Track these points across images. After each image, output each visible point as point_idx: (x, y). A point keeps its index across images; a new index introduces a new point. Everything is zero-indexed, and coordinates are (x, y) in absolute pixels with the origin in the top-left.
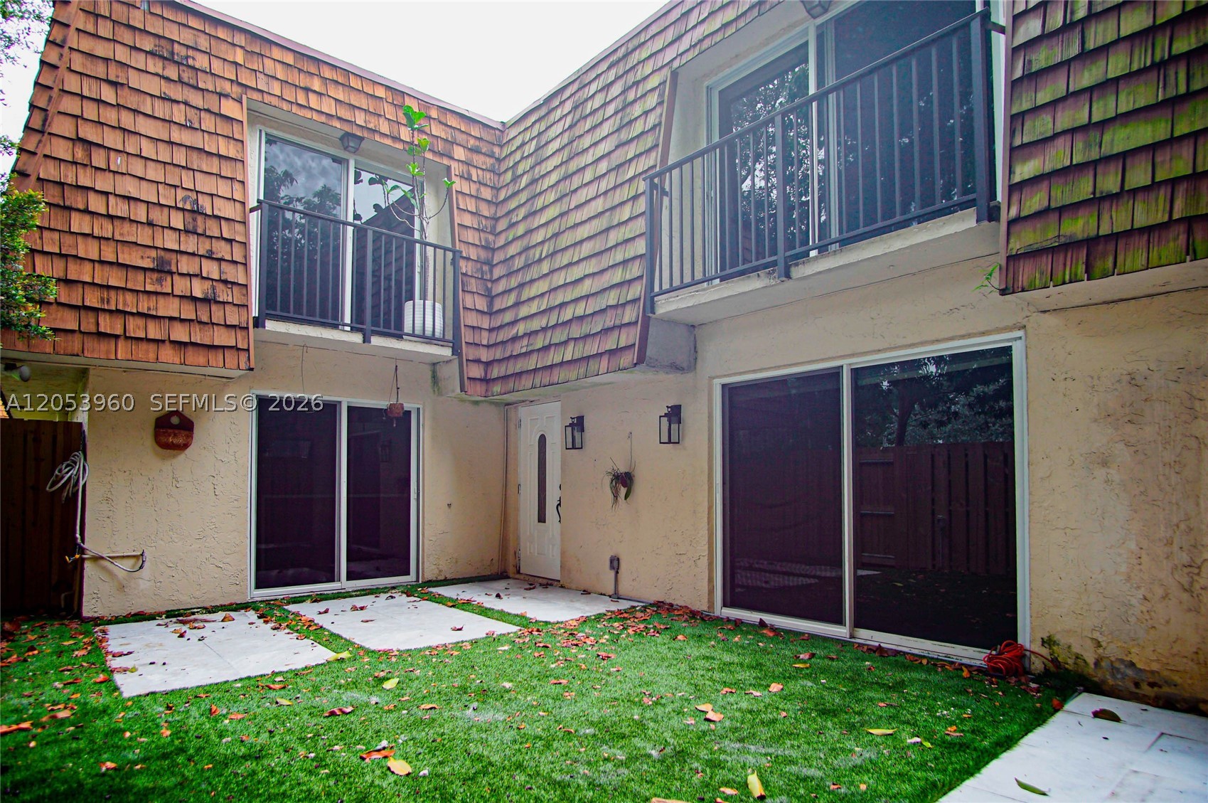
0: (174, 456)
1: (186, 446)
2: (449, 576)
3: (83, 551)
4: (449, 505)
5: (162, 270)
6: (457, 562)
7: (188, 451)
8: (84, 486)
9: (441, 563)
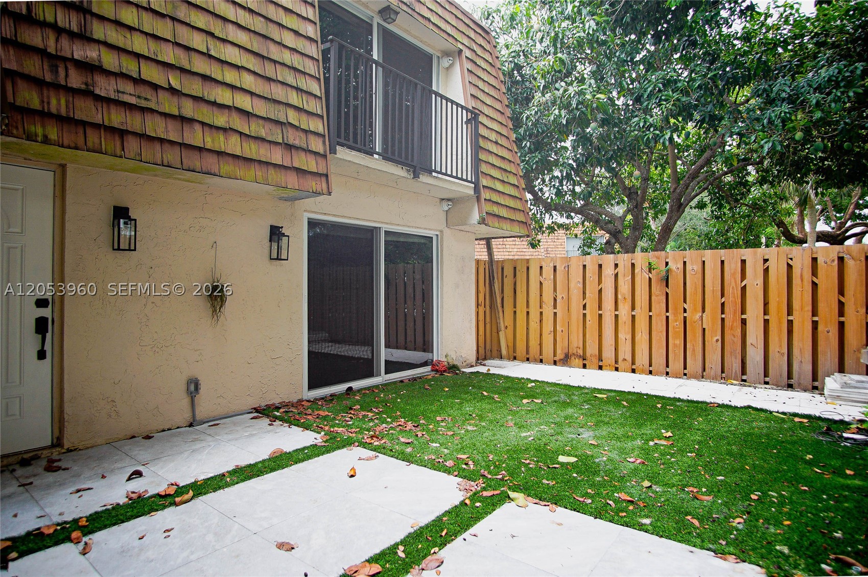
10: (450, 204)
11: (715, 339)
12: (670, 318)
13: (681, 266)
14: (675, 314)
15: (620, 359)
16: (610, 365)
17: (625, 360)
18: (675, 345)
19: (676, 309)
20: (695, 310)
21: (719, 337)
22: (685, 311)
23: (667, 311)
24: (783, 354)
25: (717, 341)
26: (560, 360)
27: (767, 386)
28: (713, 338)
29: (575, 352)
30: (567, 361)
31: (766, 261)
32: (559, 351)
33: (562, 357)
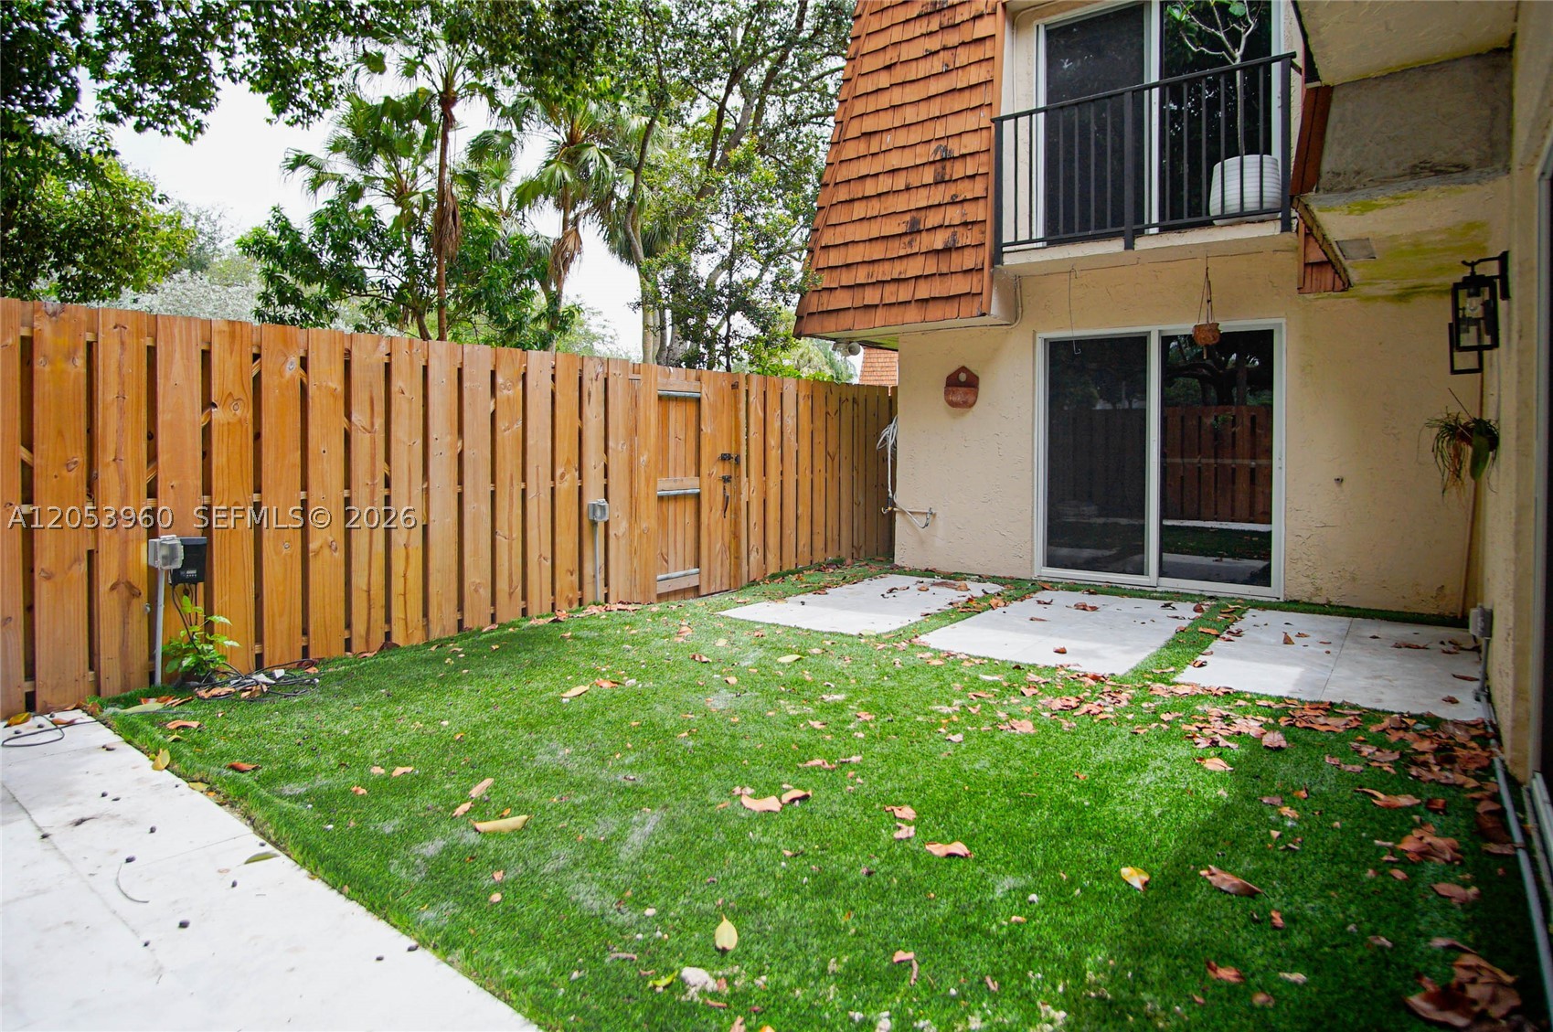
0: (963, 414)
1: (971, 405)
2: (1334, 601)
3: (894, 505)
4: (1339, 481)
5: (914, 231)
6: (1354, 579)
7: (975, 408)
8: (894, 446)
9: (1318, 575)
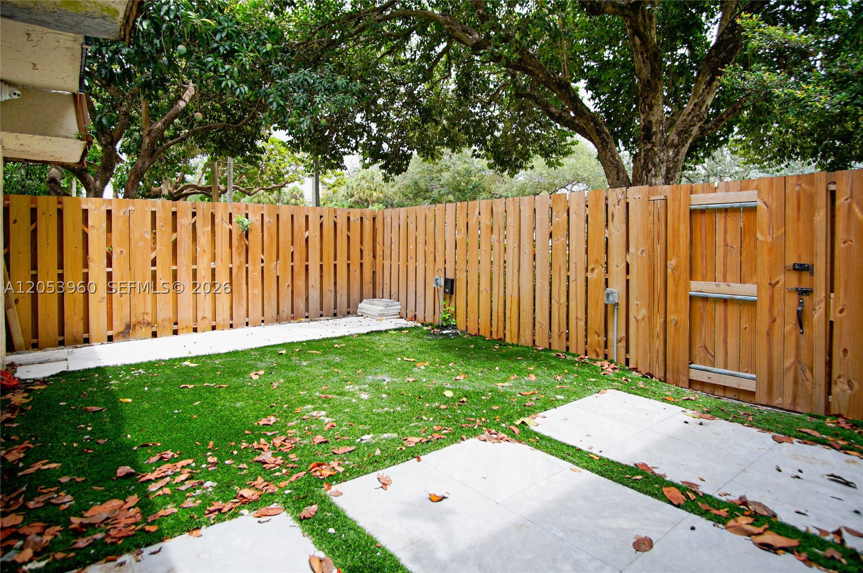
10: (18, 92)
11: (287, 284)
12: (249, 269)
13: (259, 218)
14: (254, 265)
15: (199, 318)
16: (187, 327)
17: (204, 318)
18: (254, 295)
19: (254, 260)
20: (271, 259)
21: (290, 283)
22: (262, 261)
23: (247, 262)
24: (331, 291)
25: (288, 286)
26: (119, 334)
27: (322, 318)
28: (286, 283)
29: (141, 319)
30: (129, 333)
31: (321, 217)
32: (116, 323)
33: (121, 329)
